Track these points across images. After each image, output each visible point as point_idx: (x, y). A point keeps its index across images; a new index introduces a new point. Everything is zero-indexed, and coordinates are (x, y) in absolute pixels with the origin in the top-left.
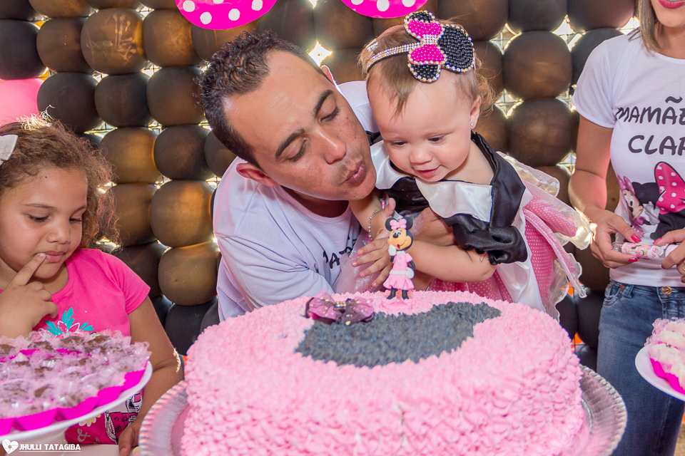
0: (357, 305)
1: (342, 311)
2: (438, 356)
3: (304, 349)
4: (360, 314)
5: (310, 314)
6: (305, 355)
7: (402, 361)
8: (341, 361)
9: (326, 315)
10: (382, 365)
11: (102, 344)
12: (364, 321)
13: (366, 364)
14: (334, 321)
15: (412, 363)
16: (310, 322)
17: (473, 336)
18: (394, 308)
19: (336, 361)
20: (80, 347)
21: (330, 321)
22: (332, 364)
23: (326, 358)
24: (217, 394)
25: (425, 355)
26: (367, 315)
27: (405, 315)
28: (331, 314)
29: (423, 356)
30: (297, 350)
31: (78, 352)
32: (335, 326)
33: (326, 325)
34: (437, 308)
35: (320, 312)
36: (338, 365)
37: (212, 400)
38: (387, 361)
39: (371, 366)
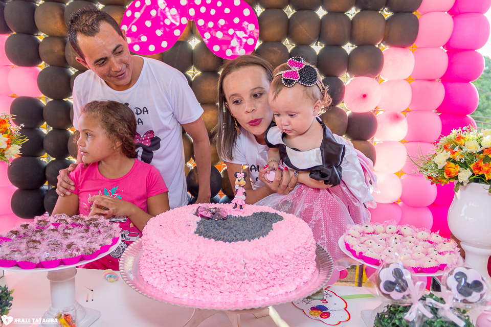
0: (220, 211)
1: (214, 214)
2: (259, 239)
3: (199, 232)
4: (222, 216)
5: (199, 215)
6: (200, 235)
7: (244, 240)
8: (217, 239)
9: (207, 216)
10: (235, 241)
11: (95, 223)
12: (223, 219)
13: (228, 241)
14: (210, 218)
15: (248, 242)
16: (199, 219)
17: (272, 230)
18: (236, 213)
19: (214, 239)
20: (83, 223)
21: (208, 218)
22: (213, 240)
23: (209, 237)
24: (162, 252)
25: (253, 238)
26: (225, 216)
27: (241, 217)
28: (209, 215)
29: (252, 238)
30: (195, 233)
31: (82, 226)
32: (210, 221)
33: (206, 220)
34: (255, 214)
35: (203, 213)
36: (216, 241)
37: (159, 254)
38: (237, 240)
39: (230, 242)
